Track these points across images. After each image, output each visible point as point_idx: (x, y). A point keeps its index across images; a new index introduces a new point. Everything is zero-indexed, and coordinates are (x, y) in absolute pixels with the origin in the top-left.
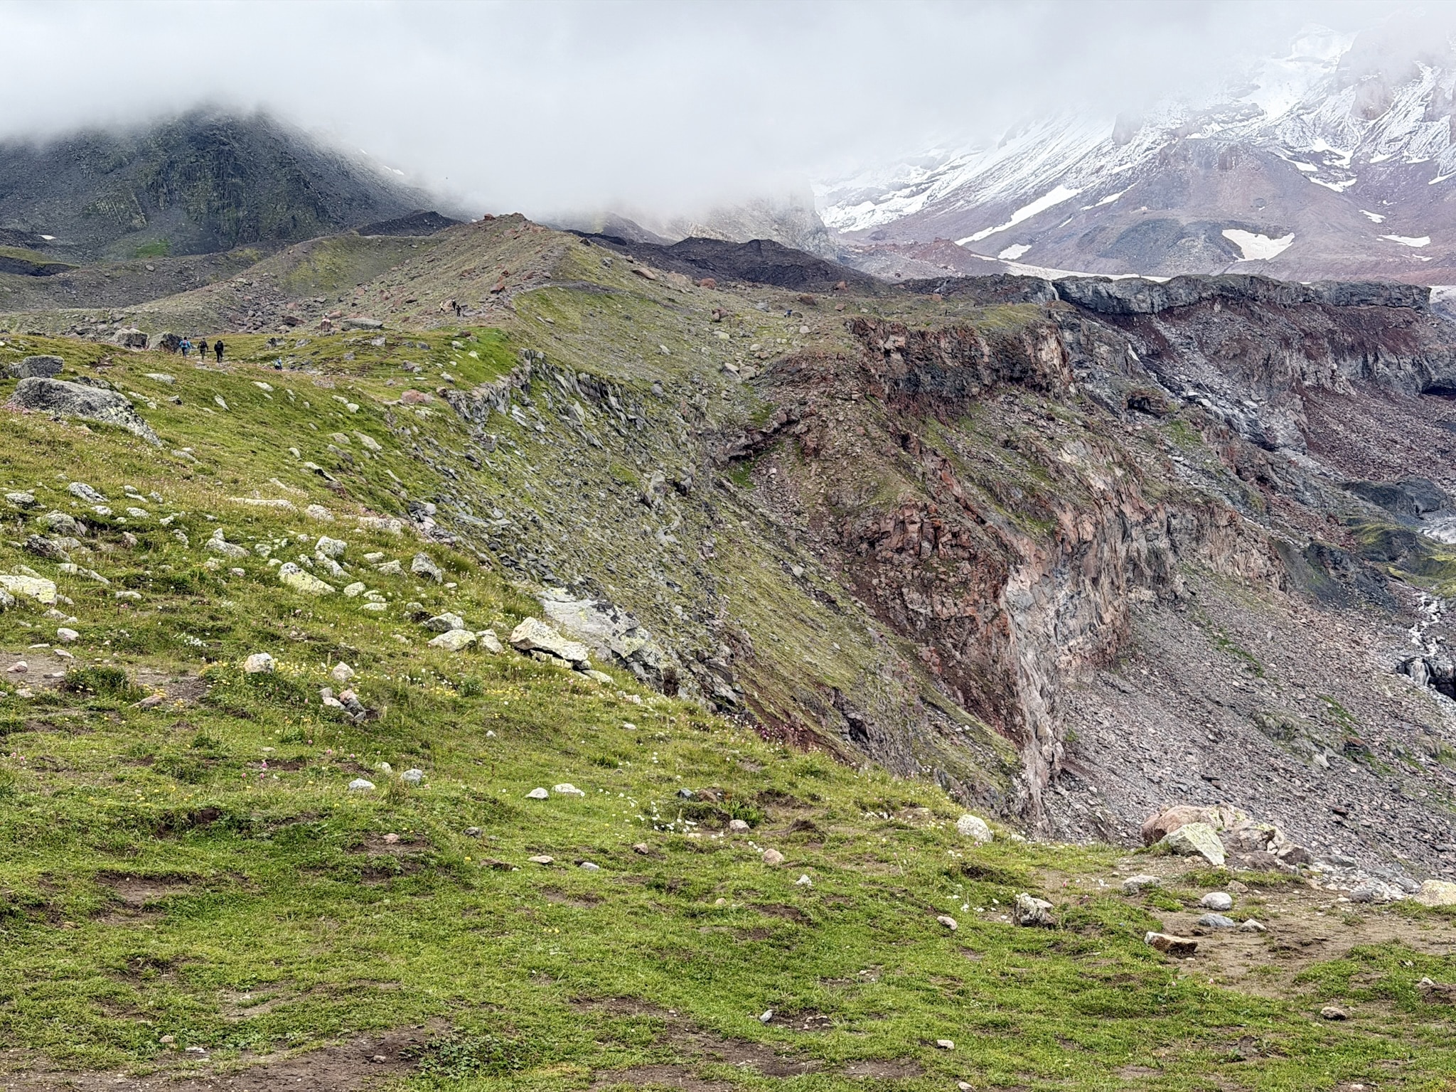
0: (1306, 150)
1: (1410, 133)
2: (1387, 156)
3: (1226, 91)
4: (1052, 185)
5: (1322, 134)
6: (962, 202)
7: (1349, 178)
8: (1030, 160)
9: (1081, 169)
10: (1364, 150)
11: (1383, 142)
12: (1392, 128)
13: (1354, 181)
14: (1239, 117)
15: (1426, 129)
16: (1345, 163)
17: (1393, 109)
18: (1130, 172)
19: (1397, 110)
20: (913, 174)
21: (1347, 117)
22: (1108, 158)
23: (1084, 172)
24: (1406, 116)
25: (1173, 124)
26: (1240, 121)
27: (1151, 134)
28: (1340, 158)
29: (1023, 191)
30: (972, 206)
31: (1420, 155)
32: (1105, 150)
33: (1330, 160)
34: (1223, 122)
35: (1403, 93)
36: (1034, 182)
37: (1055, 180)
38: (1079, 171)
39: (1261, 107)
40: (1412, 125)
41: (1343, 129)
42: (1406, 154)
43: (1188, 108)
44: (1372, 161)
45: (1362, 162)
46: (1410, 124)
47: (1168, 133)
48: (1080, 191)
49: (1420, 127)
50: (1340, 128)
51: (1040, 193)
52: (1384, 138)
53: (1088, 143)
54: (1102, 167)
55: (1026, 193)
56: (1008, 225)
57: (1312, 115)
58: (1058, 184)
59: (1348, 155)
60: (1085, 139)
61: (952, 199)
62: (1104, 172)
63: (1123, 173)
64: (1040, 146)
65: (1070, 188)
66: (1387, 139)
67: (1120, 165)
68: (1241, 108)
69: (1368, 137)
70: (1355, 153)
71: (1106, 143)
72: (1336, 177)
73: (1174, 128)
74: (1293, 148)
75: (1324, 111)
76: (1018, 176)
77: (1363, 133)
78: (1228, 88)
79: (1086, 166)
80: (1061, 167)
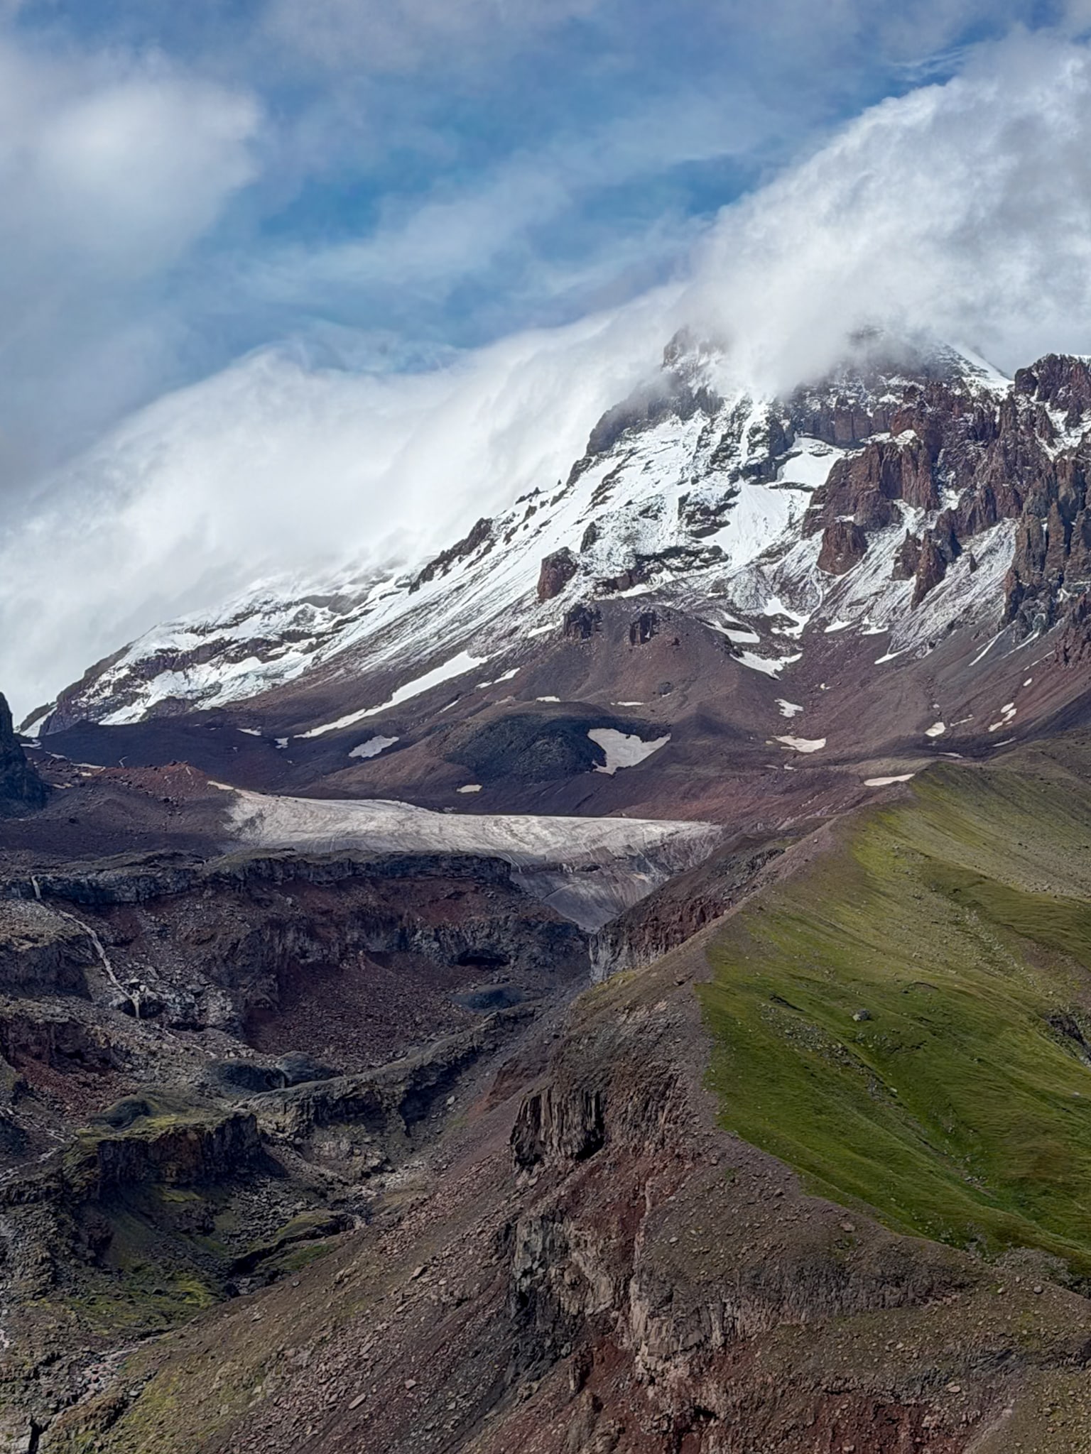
0: (754, 613)
1: (876, 594)
2: (846, 624)
3: (684, 528)
4: (453, 652)
5: (780, 591)
6: (342, 671)
7: (794, 652)
8: (439, 614)
9: (493, 630)
10: (822, 615)
11: (844, 606)
12: (856, 587)
13: (798, 656)
14: (698, 563)
15: (894, 591)
16: (796, 632)
17: (864, 562)
18: (547, 637)
19: (868, 563)
20: (318, 619)
21: (811, 570)
22: (526, 616)
23: (495, 635)
24: (875, 571)
25: (613, 572)
26: (699, 568)
27: (584, 585)
28: (793, 624)
29: (418, 657)
30: (352, 676)
31: (880, 625)
32: (526, 604)
33: (780, 628)
34: (678, 569)
35: (879, 542)
36: (435, 645)
37: (459, 644)
38: (489, 633)
39: (726, 550)
40: (880, 583)
41: (805, 585)
42: (866, 621)
43: (634, 550)
44: (828, 630)
45: (815, 631)
46: (878, 582)
47: (604, 584)
48: (484, 660)
49: (888, 587)
50: (801, 585)
51: (439, 659)
52: (847, 600)
53: (512, 593)
54: (516, 629)
55: (420, 660)
56: (386, 706)
57: (775, 566)
58: (462, 650)
59: (803, 620)
60: (508, 587)
61: (332, 666)
62: (518, 635)
63: (538, 639)
64: (455, 594)
65: (474, 656)
66: (849, 601)
67: (539, 626)
68: (701, 551)
69: (831, 597)
70: (811, 618)
71: (529, 595)
72: (778, 651)
73: (612, 577)
74: (741, 610)
75: (789, 561)
76: (418, 636)
77: (827, 591)
78: (687, 526)
79: (499, 625)
80: (472, 625)
